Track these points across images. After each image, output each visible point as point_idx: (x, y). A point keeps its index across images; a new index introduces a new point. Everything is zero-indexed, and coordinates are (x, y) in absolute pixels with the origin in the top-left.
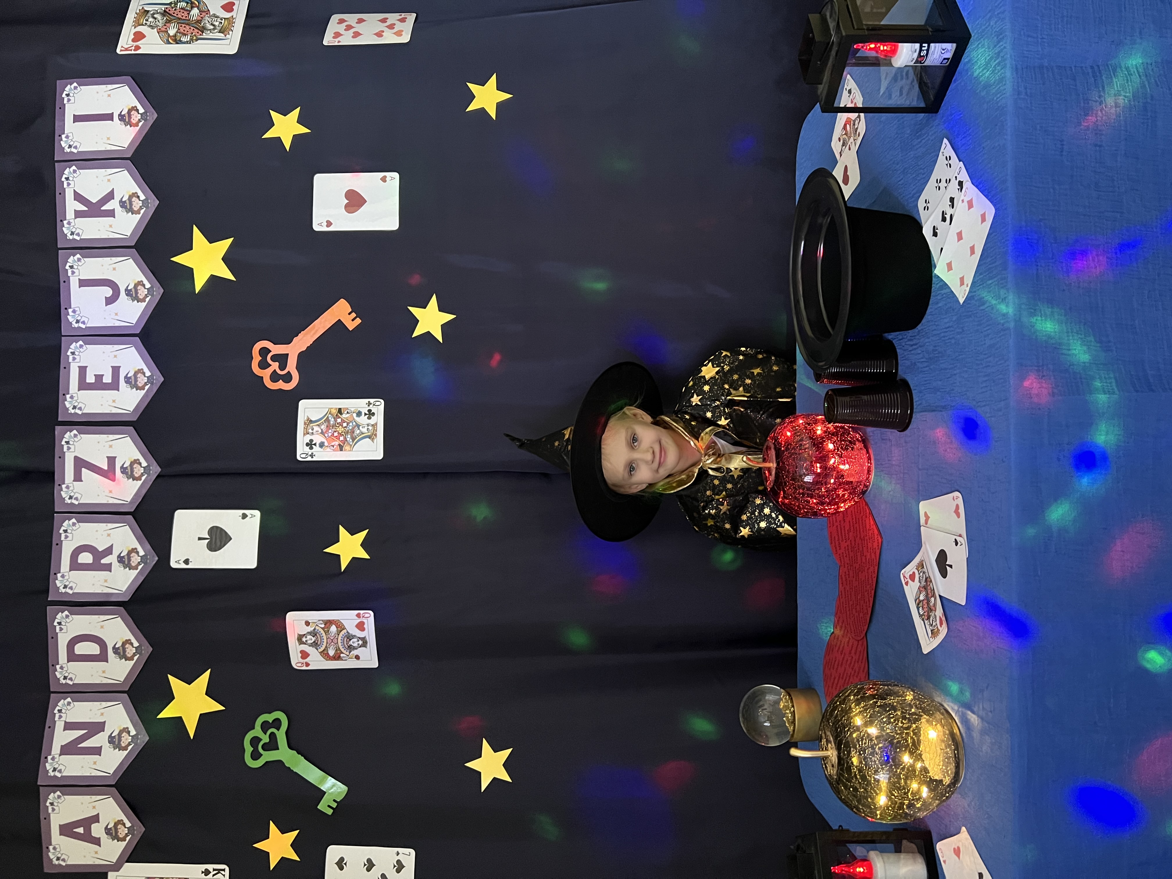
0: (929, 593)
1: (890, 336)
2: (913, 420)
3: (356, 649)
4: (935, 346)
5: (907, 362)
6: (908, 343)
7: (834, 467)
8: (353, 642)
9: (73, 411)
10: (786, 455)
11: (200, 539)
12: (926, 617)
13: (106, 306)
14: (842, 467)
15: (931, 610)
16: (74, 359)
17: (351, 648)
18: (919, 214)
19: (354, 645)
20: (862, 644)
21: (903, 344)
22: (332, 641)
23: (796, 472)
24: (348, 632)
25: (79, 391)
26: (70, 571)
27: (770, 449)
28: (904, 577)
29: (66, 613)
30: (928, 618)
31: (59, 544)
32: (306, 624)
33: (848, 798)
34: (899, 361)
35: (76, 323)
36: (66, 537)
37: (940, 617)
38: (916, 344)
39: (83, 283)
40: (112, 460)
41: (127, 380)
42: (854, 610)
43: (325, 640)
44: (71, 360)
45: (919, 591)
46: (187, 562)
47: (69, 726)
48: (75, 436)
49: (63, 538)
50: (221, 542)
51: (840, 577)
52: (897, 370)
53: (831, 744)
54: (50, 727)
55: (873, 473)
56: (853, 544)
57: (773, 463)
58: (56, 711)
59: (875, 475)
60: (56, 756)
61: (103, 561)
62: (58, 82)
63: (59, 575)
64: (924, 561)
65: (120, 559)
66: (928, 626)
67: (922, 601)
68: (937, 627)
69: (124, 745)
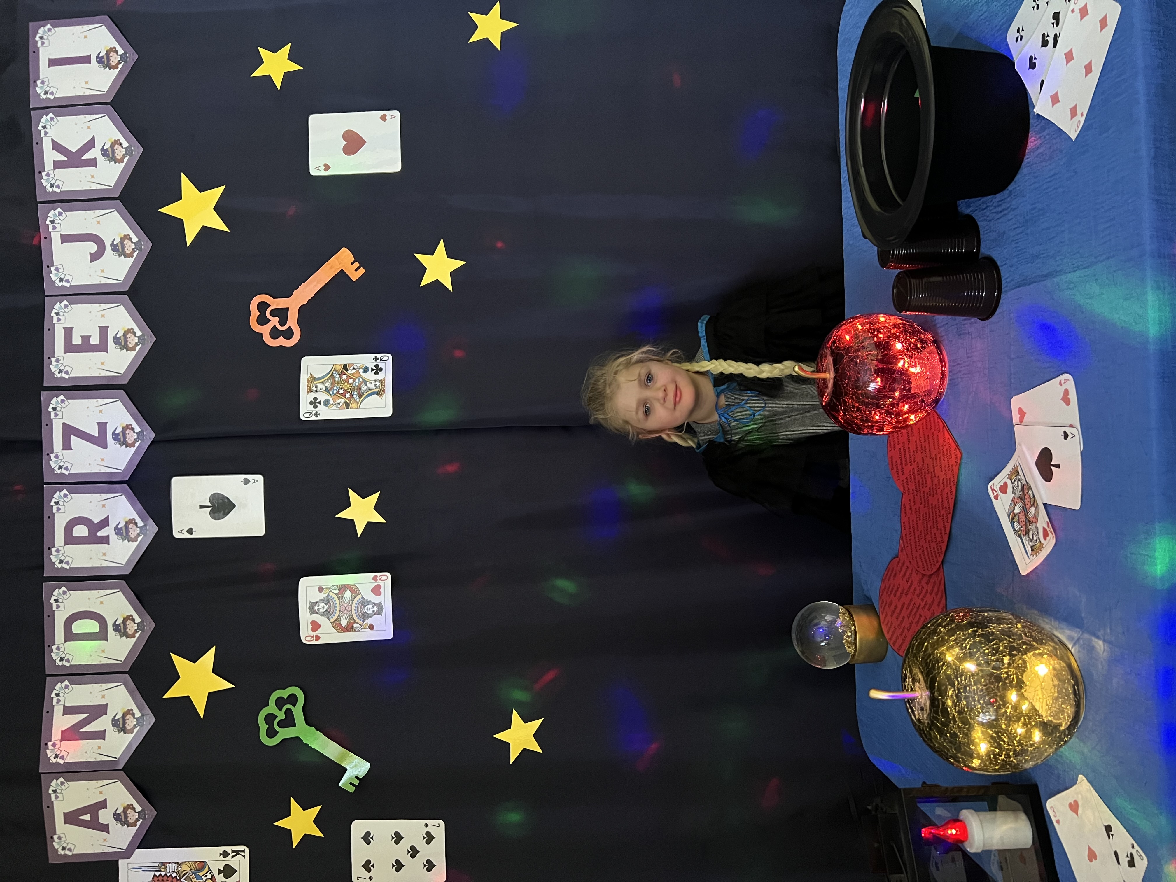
0: (1027, 502)
2: (1001, 301)
3: (371, 617)
5: (992, 234)
6: (994, 210)
7: (903, 370)
8: (368, 609)
9: (59, 375)
10: (845, 360)
12: (1025, 531)
13: (91, 262)
14: (912, 370)
15: (1031, 522)
16: (59, 320)
17: (365, 616)
18: (1009, 48)
19: (368, 612)
22: (346, 609)
23: (858, 379)
24: (362, 597)
25: (64, 353)
26: (65, 545)
27: (826, 357)
28: (993, 490)
29: (63, 589)
30: (1027, 533)
31: (52, 517)
32: (319, 590)
33: (945, 747)
35: (60, 281)
36: (58, 509)
37: (1044, 529)
39: (65, 239)
40: (102, 427)
41: (117, 341)
43: (338, 609)
44: (55, 321)
45: (1013, 503)
46: (190, 531)
47: (69, 710)
48: (63, 401)
49: (55, 510)
50: (224, 511)
53: (919, 683)
54: (48, 712)
55: (947, 379)
56: (920, 466)
57: (830, 373)
58: (53, 695)
59: (950, 380)
60: (56, 742)
61: (99, 534)
62: (30, 23)
63: (53, 549)
64: (1019, 467)
65: (118, 531)
66: (1027, 542)
67: (1018, 514)
68: (1040, 541)
69: (128, 728)
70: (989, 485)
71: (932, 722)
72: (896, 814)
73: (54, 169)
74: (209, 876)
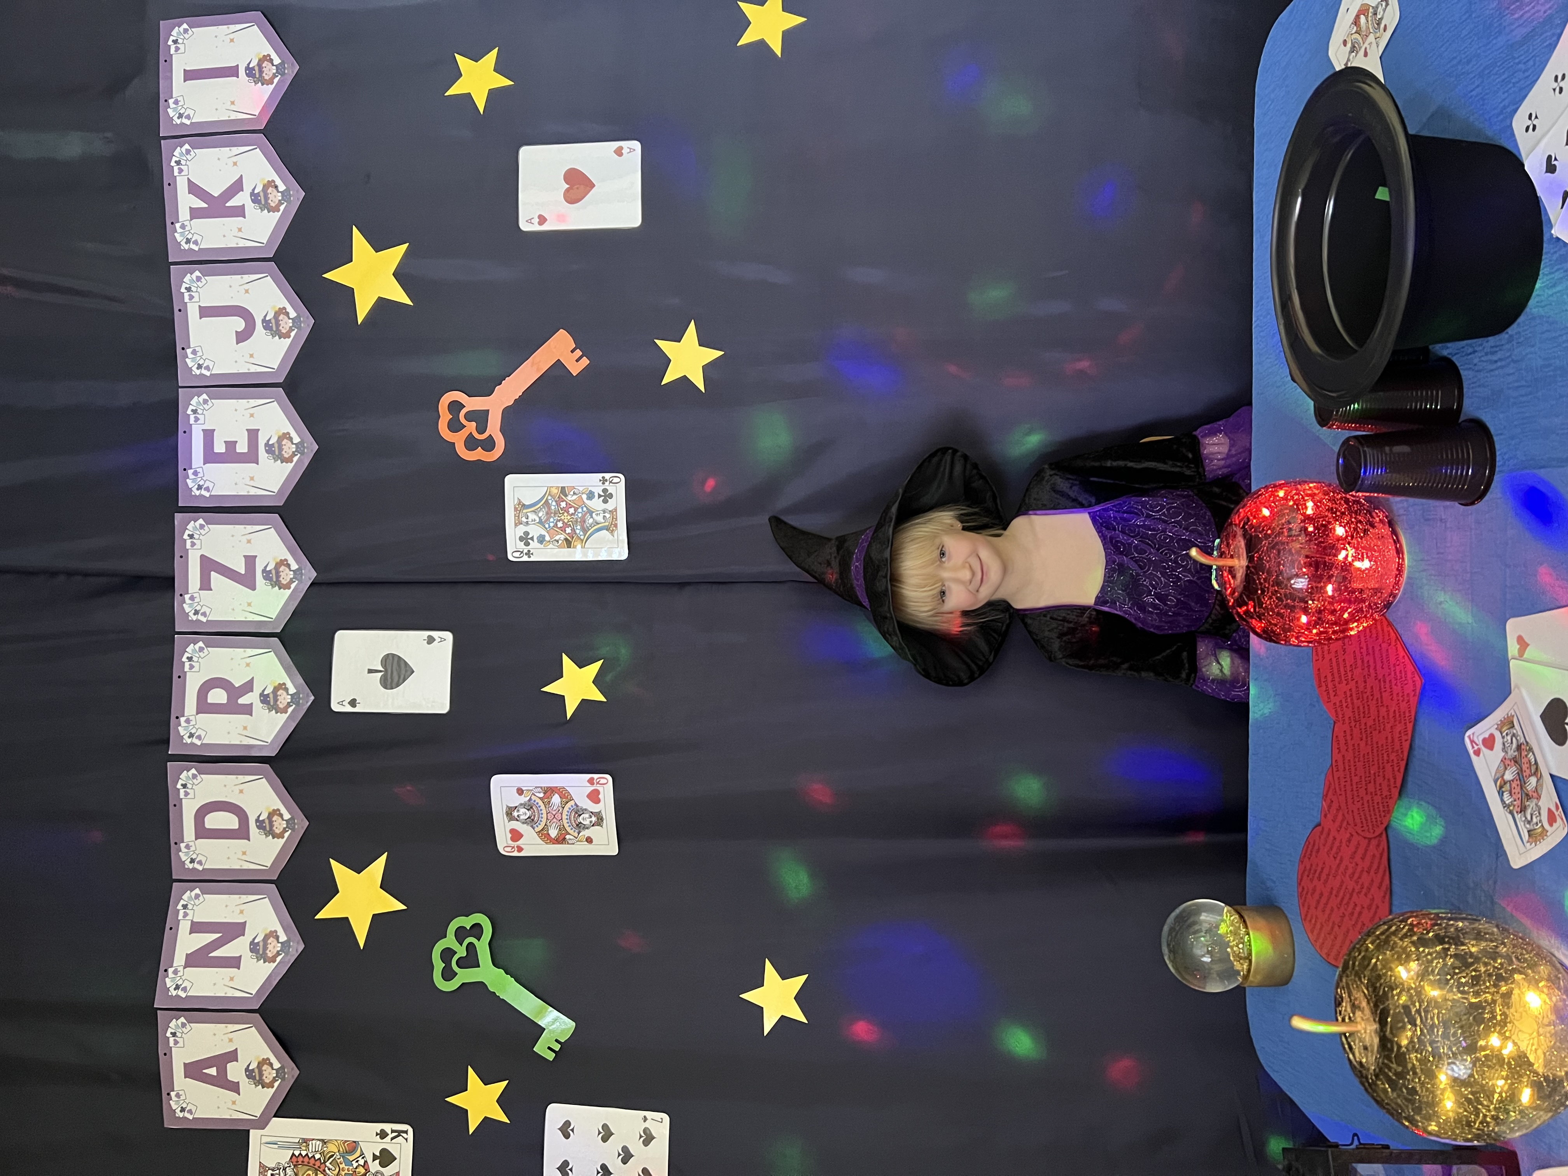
2: (1494, 484)
3: (588, 828)
5: (1480, 389)
6: (1487, 357)
7: (1345, 564)
8: (583, 819)
9: (198, 493)
10: (1264, 546)
13: (237, 344)
14: (1357, 564)
15: (1528, 797)
16: (197, 419)
17: (580, 826)
18: (1514, 140)
19: (584, 823)
20: (1378, 845)
21: (1476, 361)
22: (554, 817)
23: (1281, 573)
24: (576, 804)
25: (204, 464)
26: (197, 714)
27: (1235, 536)
28: (1472, 742)
29: (193, 771)
30: (1523, 809)
31: (182, 677)
32: (518, 793)
33: (1398, 1105)
34: (1465, 390)
35: (198, 368)
36: (192, 667)
37: (1550, 812)
38: (1502, 359)
39: (206, 312)
40: (250, 561)
41: (269, 448)
42: (1362, 792)
43: (544, 816)
44: (192, 421)
46: (353, 703)
47: (197, 928)
48: (201, 527)
49: (187, 668)
50: (399, 677)
51: (1335, 738)
52: (1460, 406)
53: (1363, 1012)
54: (171, 929)
55: (1405, 574)
56: (1361, 688)
57: (1239, 560)
58: (180, 907)
59: (1408, 577)
60: (179, 968)
61: (241, 701)
62: (161, 22)
63: (182, 719)
64: (1515, 717)
65: (264, 698)
66: (1522, 824)
67: (1510, 781)
68: (1542, 826)
69: (270, 955)
70: (1467, 734)
71: (1381, 1069)
73: (191, 220)
74: (362, 1162)
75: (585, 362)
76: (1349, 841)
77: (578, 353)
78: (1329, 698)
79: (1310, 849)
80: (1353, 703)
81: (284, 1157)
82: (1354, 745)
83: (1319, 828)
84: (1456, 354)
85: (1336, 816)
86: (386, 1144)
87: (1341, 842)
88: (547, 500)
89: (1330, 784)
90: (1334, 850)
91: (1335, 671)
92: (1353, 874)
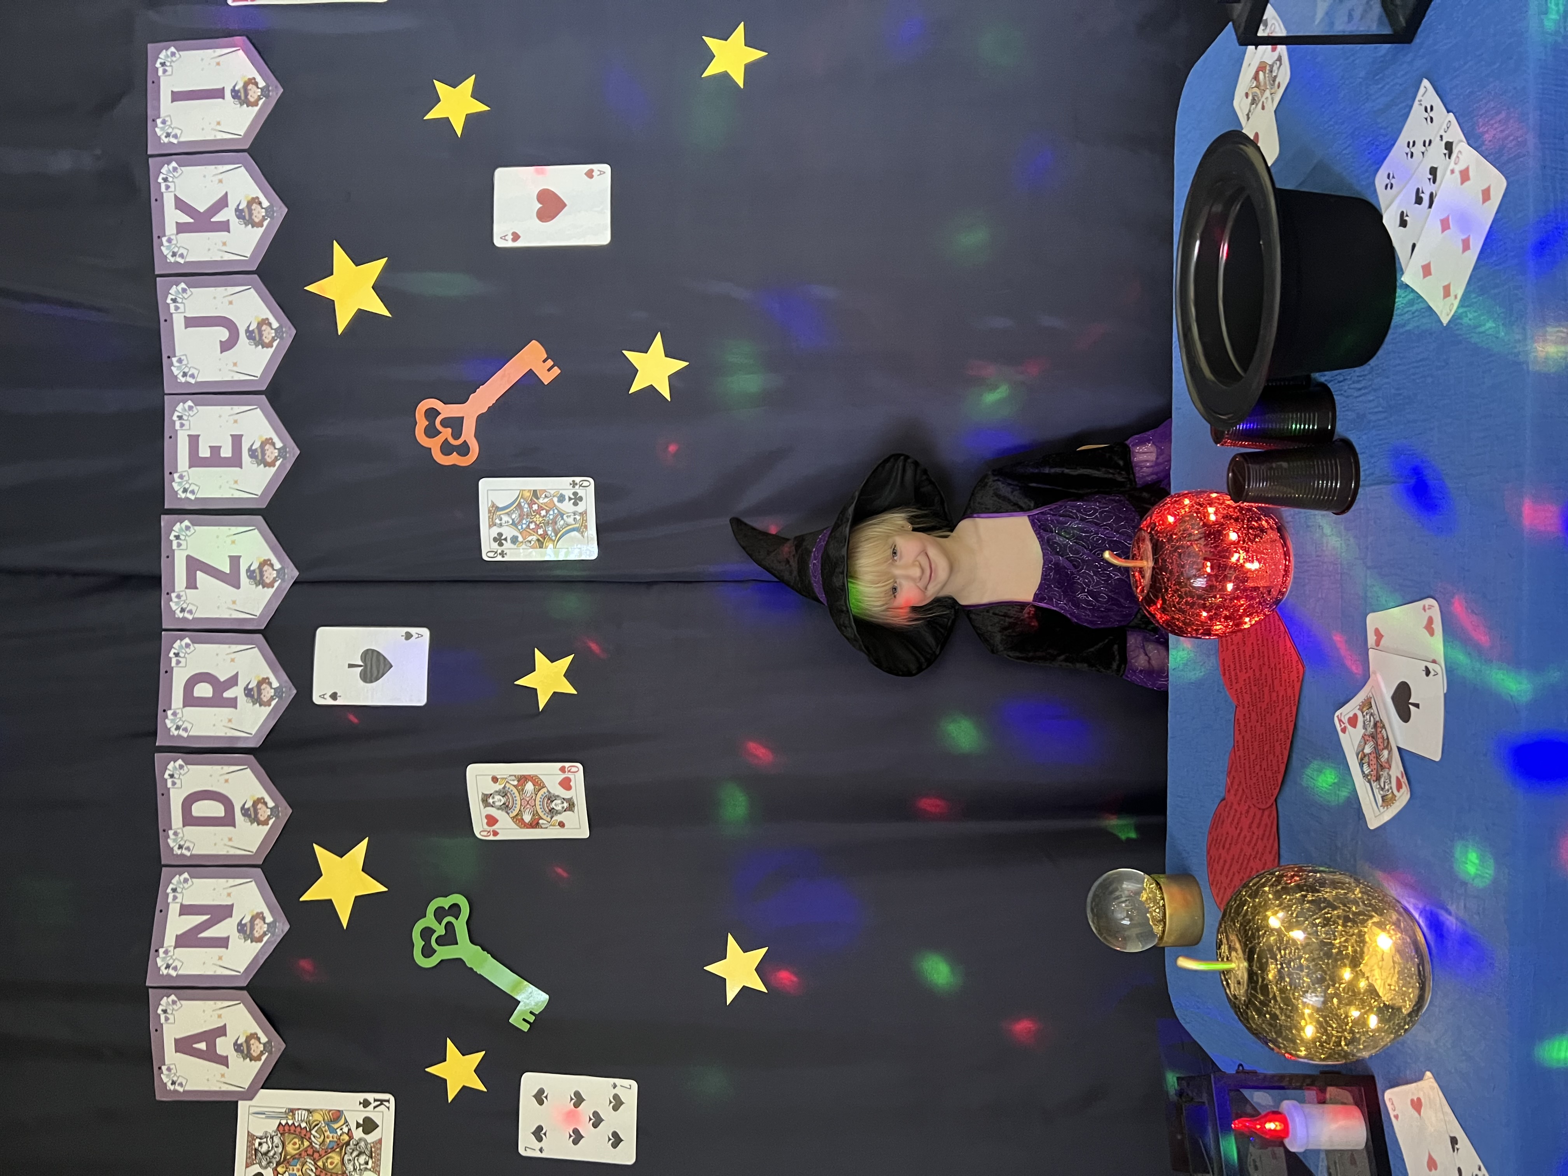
0: (1379, 743)
1: (1322, 377)
2: (1358, 497)
3: (560, 813)
4: (1398, 389)
5: (1349, 413)
6: (1352, 386)
7: (1237, 565)
8: (556, 805)
9: (183, 496)
10: (1167, 549)
11: (351, 666)
12: (1375, 777)
13: (221, 353)
14: (1248, 566)
15: (1382, 768)
16: (182, 425)
17: (552, 812)
18: (1377, 196)
19: (556, 808)
20: (1269, 816)
21: (1346, 388)
22: (528, 803)
23: (1182, 573)
24: (548, 791)
25: (190, 468)
26: (184, 707)
27: (1144, 540)
28: (1340, 721)
29: (180, 762)
30: (1378, 779)
31: (169, 672)
32: (492, 781)
33: (1264, 1029)
34: (1337, 413)
35: (183, 376)
36: (178, 662)
37: (1397, 778)
38: (1365, 388)
39: (191, 322)
40: (235, 561)
41: (252, 453)
42: (1257, 768)
43: (519, 802)
44: (177, 426)
45: (1363, 741)
46: (334, 696)
47: (186, 910)
48: (187, 528)
49: (173, 664)
50: (378, 672)
51: (1237, 721)
52: (1333, 427)
53: (1236, 952)
54: (161, 911)
55: (1292, 575)
57: (1147, 561)
58: (169, 891)
59: (1294, 578)
60: (169, 949)
61: (226, 695)
62: (149, 45)
63: (169, 713)
64: (1373, 699)
65: (248, 692)
66: (1377, 790)
67: (1368, 754)
68: (1392, 792)
69: (257, 935)
70: (1338, 713)
71: (1250, 1000)
72: (1204, 1102)
73: (177, 234)
74: (346, 1130)
75: (556, 371)
76: (1248, 812)
77: (550, 363)
78: (1231, 685)
79: (1217, 821)
80: (1251, 690)
81: (272, 1126)
82: (1251, 727)
83: (1224, 802)
84: (1332, 381)
85: (1237, 790)
86: (370, 1112)
87: (1241, 814)
88: (519, 503)
89: (1233, 763)
90: (1236, 821)
91: (1237, 659)
92: (1250, 841)
